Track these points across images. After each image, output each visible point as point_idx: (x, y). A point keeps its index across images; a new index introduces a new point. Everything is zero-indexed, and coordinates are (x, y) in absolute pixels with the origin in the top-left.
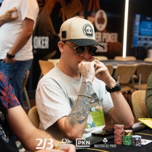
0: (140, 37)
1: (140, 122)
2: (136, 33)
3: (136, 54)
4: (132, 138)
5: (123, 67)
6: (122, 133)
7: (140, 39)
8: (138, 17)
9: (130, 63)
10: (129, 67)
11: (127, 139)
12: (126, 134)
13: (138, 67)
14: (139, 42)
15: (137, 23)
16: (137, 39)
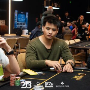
0: (18, 22)
1: (23, 71)
2: (16, 20)
3: (16, 32)
4: (20, 81)
5: (10, 40)
6: (15, 79)
7: (18, 24)
8: (16, 12)
9: (13, 37)
10: (13, 40)
11: (17, 82)
12: (17, 79)
13: (18, 40)
14: (17, 25)
15: (16, 15)
16: (17, 24)
